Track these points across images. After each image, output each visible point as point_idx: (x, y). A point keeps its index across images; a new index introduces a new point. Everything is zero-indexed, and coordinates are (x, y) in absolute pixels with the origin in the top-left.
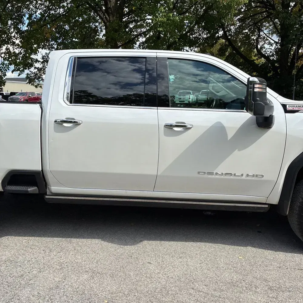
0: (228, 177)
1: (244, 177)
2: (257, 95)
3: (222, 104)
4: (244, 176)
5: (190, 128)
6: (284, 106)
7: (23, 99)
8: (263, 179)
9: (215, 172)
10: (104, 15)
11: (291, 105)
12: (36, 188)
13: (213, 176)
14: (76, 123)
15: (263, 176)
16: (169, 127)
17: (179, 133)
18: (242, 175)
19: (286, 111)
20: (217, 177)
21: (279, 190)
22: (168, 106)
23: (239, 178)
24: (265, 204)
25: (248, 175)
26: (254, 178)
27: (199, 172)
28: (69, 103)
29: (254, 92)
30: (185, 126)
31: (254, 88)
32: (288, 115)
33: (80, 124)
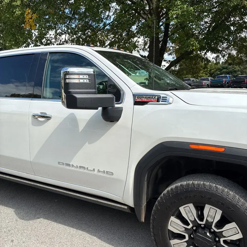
0: (82, 170)
1: (96, 172)
4: (96, 170)
5: (50, 119)
6: (135, 97)
8: (113, 177)
9: (71, 164)
11: (140, 96)
13: (70, 168)
15: (112, 174)
18: (94, 170)
20: (73, 169)
21: (130, 193)
23: (91, 172)
25: (99, 171)
26: (105, 175)
27: (59, 163)
30: (47, 117)
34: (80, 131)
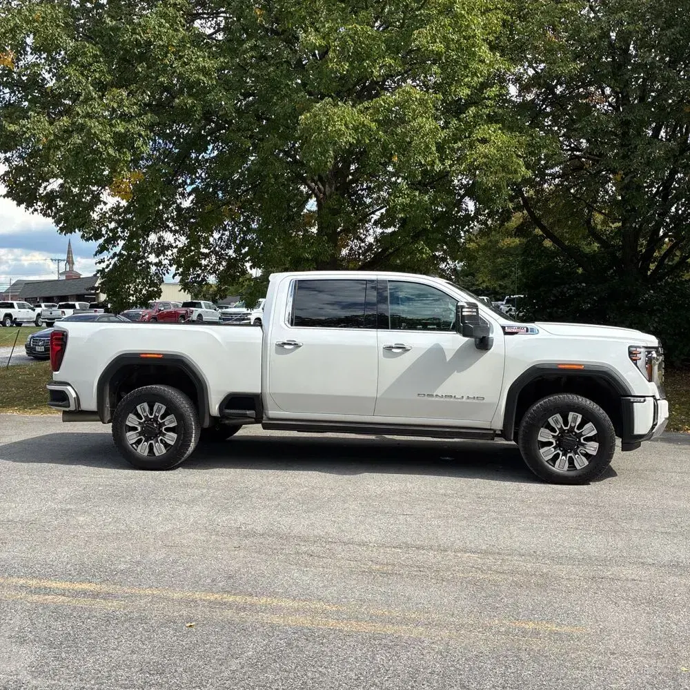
0: (448, 399)
1: (464, 399)
2: (466, 318)
3: (441, 325)
5: (409, 350)
6: (503, 328)
7: (147, 316)
8: (484, 401)
9: (435, 394)
10: (316, 184)
11: (510, 327)
12: (254, 412)
13: (433, 399)
14: (297, 346)
15: (484, 398)
16: (390, 348)
17: (397, 355)
19: (506, 333)
20: (437, 399)
21: (502, 414)
22: (388, 328)
23: (459, 400)
24: (490, 429)
25: (468, 398)
26: (474, 401)
27: (418, 395)
28: (289, 326)
29: (463, 316)
30: (404, 348)
31: (462, 312)
32: (507, 336)
33: (300, 346)
34: (448, 360)
